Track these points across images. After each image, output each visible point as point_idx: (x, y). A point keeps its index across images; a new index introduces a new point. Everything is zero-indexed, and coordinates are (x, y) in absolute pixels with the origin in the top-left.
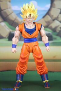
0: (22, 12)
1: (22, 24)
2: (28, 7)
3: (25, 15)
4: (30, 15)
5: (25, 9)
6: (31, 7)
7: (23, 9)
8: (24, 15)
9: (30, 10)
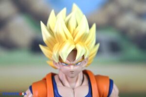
0: (45, 39)
1: (45, 79)
2: (67, 25)
3: (55, 54)
4: (75, 52)
5: (55, 31)
6: (77, 25)
7: (50, 30)
8: (52, 51)
9: (74, 36)
